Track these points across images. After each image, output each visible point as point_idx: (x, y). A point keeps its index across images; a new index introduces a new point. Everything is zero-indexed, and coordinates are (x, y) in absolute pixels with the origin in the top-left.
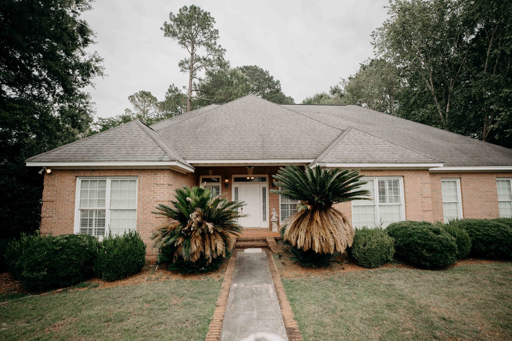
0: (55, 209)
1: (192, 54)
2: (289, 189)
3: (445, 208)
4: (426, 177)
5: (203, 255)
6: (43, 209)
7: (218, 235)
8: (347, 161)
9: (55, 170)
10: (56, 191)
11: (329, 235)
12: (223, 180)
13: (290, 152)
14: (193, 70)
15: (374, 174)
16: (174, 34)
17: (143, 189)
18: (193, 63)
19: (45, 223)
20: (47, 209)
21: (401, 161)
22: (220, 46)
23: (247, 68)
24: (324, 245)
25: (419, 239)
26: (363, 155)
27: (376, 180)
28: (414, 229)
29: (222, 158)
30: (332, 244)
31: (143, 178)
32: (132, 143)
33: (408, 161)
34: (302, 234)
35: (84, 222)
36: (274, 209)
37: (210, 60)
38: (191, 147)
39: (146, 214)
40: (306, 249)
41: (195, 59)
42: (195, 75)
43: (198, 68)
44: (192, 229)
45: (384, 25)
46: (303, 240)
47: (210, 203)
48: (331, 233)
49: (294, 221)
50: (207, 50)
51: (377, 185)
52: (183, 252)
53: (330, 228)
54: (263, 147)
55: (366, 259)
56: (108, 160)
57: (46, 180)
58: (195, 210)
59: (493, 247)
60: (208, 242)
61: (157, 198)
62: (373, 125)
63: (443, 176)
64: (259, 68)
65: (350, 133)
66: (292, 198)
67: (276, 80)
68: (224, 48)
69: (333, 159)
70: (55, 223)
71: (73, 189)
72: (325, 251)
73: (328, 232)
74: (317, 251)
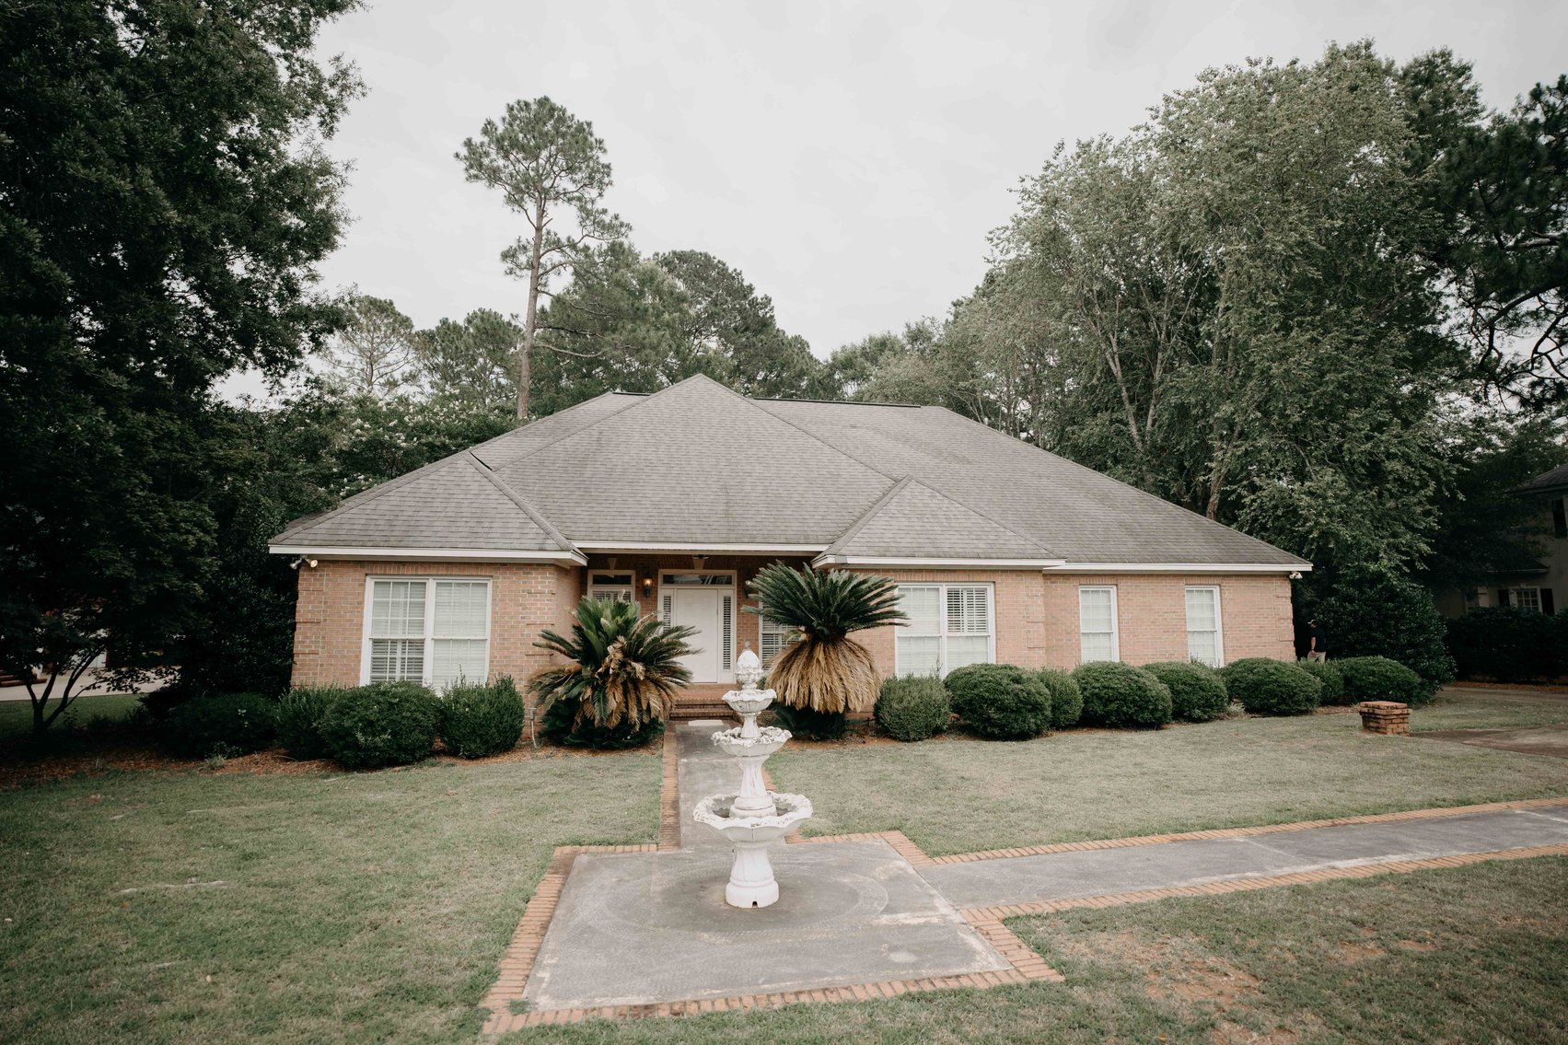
0: (324, 638)
1: (538, 229)
2: (774, 606)
3: (1084, 643)
4: (1037, 585)
5: (625, 718)
6: (298, 637)
7: (651, 684)
8: (888, 553)
9: (325, 561)
10: (326, 602)
11: (837, 683)
12: (640, 580)
13: (783, 528)
14: (541, 271)
15: (940, 577)
16: (494, 176)
17: (501, 600)
18: (541, 252)
19: (301, 665)
20: (307, 637)
21: (987, 555)
22: (616, 217)
23: (682, 257)
24: (828, 698)
25: (987, 691)
26: (920, 540)
27: (944, 589)
28: (982, 676)
29: (646, 539)
30: (841, 696)
31: (504, 580)
32: (474, 510)
33: (1000, 555)
34: (793, 681)
35: (377, 665)
36: (747, 644)
37: (587, 248)
38: (578, 510)
39: (508, 649)
40: (800, 706)
41: (545, 241)
42: (545, 285)
43: (553, 268)
44: (611, 671)
45: (1013, 220)
46: (794, 690)
47: (637, 628)
48: (841, 679)
49: (780, 660)
50: (582, 224)
51: (946, 597)
52: (596, 712)
53: (840, 671)
54: (727, 514)
55: (902, 726)
56: (439, 545)
57: (305, 580)
58: (616, 639)
59: (1113, 706)
60: (633, 696)
61: (529, 618)
62: (969, 463)
63: (1083, 580)
64: (716, 261)
65: (904, 492)
66: (778, 621)
67: (762, 296)
68: (626, 222)
69: (862, 549)
70: (322, 665)
71: (360, 600)
72: (831, 708)
73: (836, 678)
74: (816, 708)
